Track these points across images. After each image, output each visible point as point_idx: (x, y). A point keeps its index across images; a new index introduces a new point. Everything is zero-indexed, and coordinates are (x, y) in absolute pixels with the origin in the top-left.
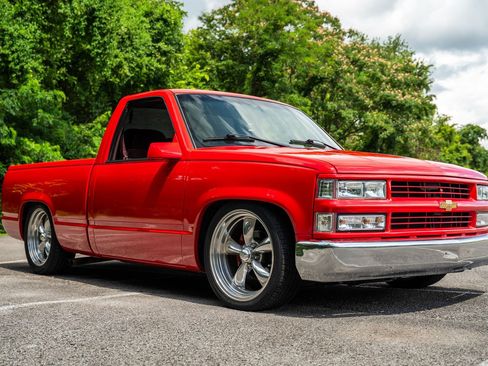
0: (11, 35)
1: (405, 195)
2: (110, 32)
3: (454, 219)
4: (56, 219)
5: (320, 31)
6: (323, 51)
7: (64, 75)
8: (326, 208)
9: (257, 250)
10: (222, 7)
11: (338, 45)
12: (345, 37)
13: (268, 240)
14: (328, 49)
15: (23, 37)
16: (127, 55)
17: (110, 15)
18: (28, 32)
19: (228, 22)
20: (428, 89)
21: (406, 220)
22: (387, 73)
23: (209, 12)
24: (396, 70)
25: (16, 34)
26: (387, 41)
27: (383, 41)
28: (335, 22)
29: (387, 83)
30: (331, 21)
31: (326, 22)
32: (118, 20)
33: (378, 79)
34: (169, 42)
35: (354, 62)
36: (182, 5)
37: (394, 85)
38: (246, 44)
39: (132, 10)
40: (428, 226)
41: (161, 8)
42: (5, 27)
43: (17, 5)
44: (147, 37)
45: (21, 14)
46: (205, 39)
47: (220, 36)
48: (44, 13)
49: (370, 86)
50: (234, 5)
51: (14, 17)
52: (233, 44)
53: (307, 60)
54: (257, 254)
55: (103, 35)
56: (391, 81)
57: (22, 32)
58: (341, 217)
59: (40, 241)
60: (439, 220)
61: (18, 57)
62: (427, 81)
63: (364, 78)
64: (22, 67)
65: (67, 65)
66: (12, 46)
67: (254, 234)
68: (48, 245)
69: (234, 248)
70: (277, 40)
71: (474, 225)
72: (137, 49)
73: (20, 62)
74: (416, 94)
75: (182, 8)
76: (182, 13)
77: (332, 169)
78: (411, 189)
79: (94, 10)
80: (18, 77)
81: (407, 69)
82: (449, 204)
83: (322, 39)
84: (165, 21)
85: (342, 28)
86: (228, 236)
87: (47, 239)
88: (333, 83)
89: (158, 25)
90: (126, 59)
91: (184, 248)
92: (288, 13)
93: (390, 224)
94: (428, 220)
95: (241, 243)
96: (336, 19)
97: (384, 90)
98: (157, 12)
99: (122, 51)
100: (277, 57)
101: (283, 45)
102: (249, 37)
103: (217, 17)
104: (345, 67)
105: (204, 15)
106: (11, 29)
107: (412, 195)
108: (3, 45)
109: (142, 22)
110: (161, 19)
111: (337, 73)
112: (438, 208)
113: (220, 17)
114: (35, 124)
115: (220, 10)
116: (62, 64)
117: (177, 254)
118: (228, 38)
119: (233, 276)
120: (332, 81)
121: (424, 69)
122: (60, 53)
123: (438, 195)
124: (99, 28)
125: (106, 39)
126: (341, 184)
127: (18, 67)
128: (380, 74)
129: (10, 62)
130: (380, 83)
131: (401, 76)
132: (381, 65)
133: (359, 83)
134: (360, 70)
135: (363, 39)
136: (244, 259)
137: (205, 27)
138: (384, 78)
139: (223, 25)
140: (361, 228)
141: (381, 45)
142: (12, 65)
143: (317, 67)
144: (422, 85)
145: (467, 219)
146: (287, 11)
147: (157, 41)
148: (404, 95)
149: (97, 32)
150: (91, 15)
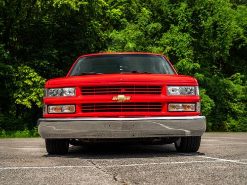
0: (176, 41)
55: (222, 34)
61: (180, 51)
64: (183, 55)
78: (97, 90)
93: (80, 109)
106: (176, 38)
107: (97, 94)
108: (173, 46)
124: (219, 30)
127: (180, 55)
129: (177, 53)
150: (215, 25)
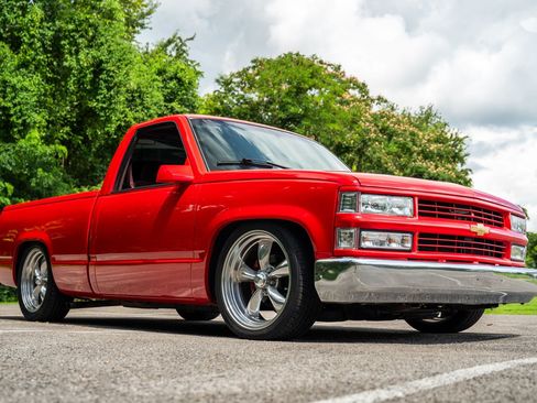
0: (14, 87)
1: (434, 215)
2: (118, 85)
3: (487, 247)
4: (54, 259)
5: (346, 96)
6: (350, 117)
7: (67, 133)
8: (348, 222)
9: (273, 274)
10: (241, 70)
11: (366, 112)
12: (374, 105)
13: (286, 262)
14: (354, 115)
15: (27, 90)
16: (137, 115)
17: (119, 68)
18: (31, 85)
19: (248, 85)
20: (463, 163)
21: (435, 242)
22: (418, 144)
23: (227, 74)
24: (429, 141)
25: (18, 86)
26: (418, 111)
27: (415, 111)
28: (362, 88)
29: (418, 154)
30: (358, 87)
31: (353, 88)
32: (127, 74)
33: (409, 149)
34: (182, 102)
35: (383, 130)
36: (198, 64)
37: (427, 156)
38: (267, 109)
39: (144, 67)
40: (459, 251)
41: (175, 67)
42: (7, 78)
43: (20, 55)
44: (159, 96)
45: (24, 65)
46: (222, 103)
47: (238, 100)
48: (50, 64)
49: (400, 157)
50: (254, 67)
51: (18, 68)
52: (252, 109)
53: (332, 126)
54: (273, 279)
55: (109, 89)
56: (422, 151)
57: (26, 84)
58: (364, 233)
59: (35, 285)
60: (469, 245)
61: (20, 111)
62: (462, 154)
63: (394, 148)
64: (24, 121)
65: (71, 124)
66: (14, 98)
67: (270, 259)
68: (43, 289)
69: (249, 275)
70: (300, 103)
71: (508, 257)
72: (148, 108)
73: (23, 115)
74: (450, 166)
75: (198, 69)
76: (198, 73)
77: (355, 182)
78: (439, 210)
79: (101, 62)
80: (19, 132)
81: (440, 140)
82: (481, 229)
83: (348, 104)
84: (179, 80)
85: (370, 95)
86: (242, 262)
87: (43, 283)
88: (360, 153)
89: (172, 84)
90: (135, 119)
91: (194, 281)
92: (313, 76)
93: (417, 244)
94: (458, 244)
95: (256, 269)
96: (364, 84)
97: (415, 161)
98: (171, 70)
99: (131, 110)
100: (299, 122)
101: (306, 109)
102: (270, 103)
103: (235, 80)
104: (373, 135)
105: (222, 78)
106: (14, 81)
107: (440, 216)
108: (4, 97)
109: (154, 80)
110: (175, 77)
111: (364, 142)
112: (469, 231)
113: (239, 80)
114: (33, 184)
115: (239, 73)
116: (66, 122)
117: (186, 287)
118: (247, 103)
119: (246, 306)
120: (359, 150)
121: (458, 140)
122: (64, 111)
123: (469, 219)
124: (106, 81)
125: (112, 93)
126: (364, 198)
127: (20, 121)
128: (410, 144)
129: (12, 115)
130: (411, 154)
131: (433, 147)
132: (412, 134)
133: (388, 154)
134: (390, 139)
135: (393, 109)
136: (259, 285)
137: (223, 90)
138: (416, 149)
139: (242, 89)
140: (386, 247)
141: (413, 115)
142: (14, 119)
143: (342, 134)
144: (457, 158)
145: (501, 250)
146: (312, 74)
147: (171, 101)
148: (436, 167)
149: (103, 85)
150: (98, 67)
